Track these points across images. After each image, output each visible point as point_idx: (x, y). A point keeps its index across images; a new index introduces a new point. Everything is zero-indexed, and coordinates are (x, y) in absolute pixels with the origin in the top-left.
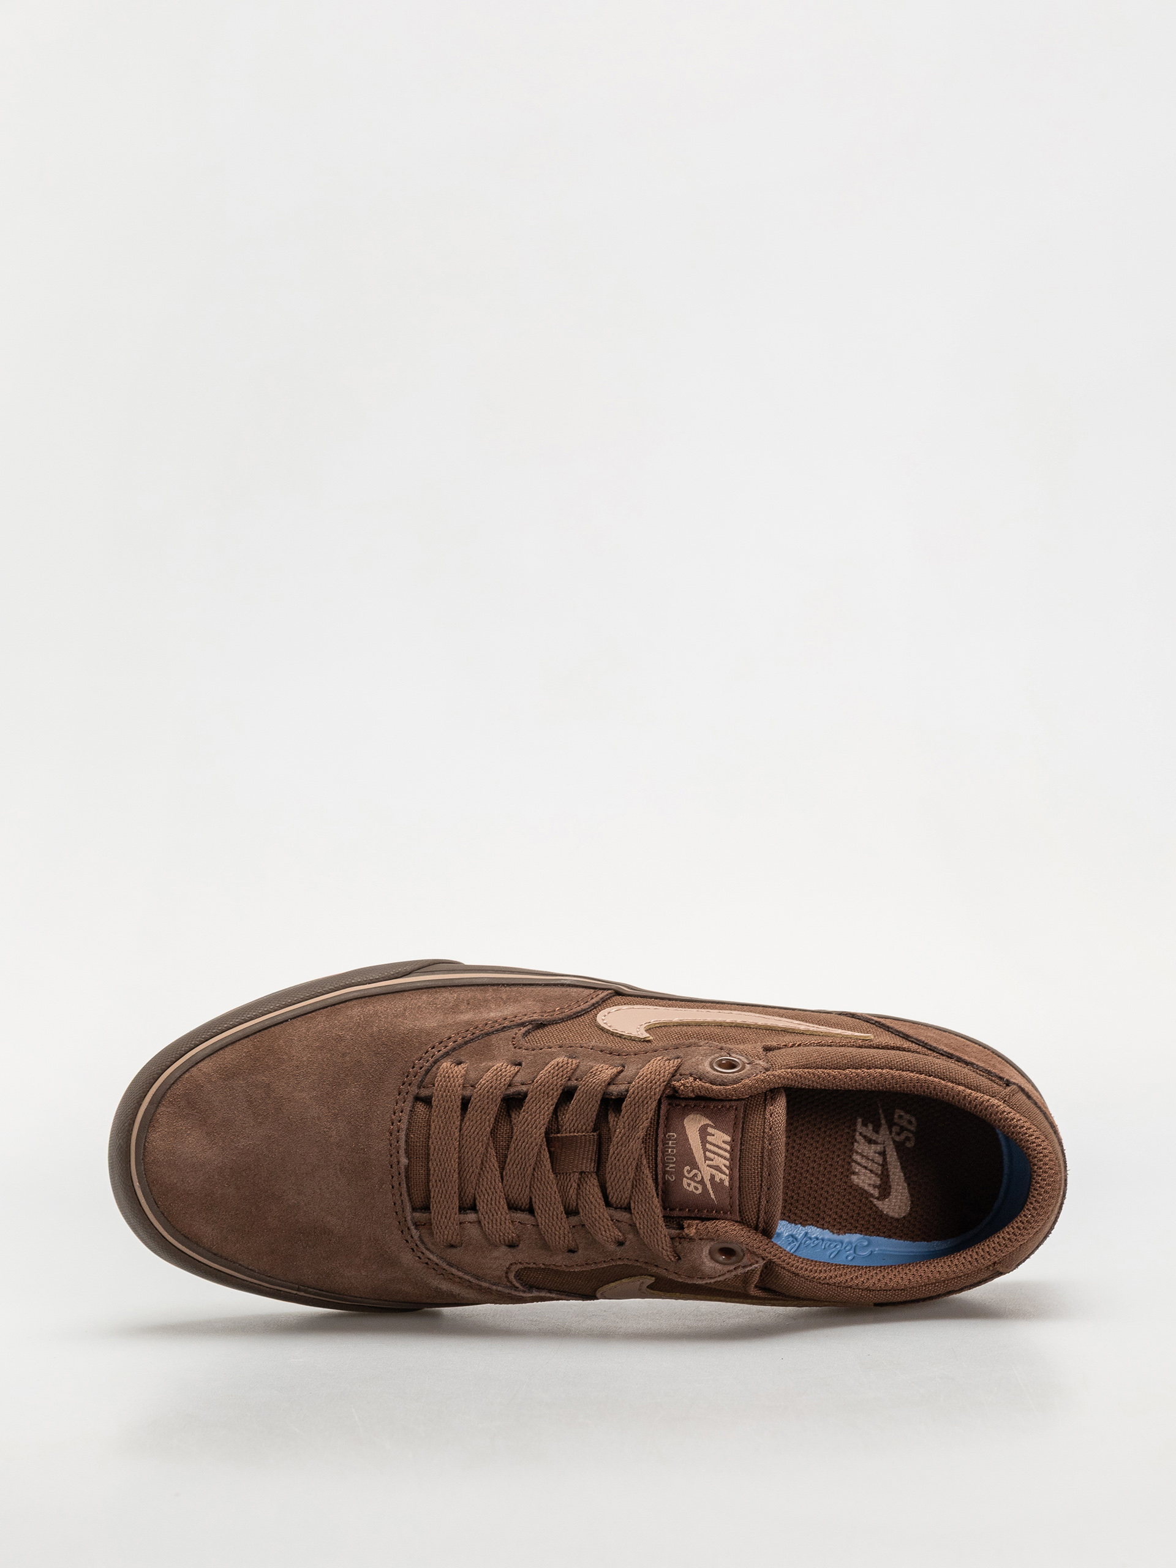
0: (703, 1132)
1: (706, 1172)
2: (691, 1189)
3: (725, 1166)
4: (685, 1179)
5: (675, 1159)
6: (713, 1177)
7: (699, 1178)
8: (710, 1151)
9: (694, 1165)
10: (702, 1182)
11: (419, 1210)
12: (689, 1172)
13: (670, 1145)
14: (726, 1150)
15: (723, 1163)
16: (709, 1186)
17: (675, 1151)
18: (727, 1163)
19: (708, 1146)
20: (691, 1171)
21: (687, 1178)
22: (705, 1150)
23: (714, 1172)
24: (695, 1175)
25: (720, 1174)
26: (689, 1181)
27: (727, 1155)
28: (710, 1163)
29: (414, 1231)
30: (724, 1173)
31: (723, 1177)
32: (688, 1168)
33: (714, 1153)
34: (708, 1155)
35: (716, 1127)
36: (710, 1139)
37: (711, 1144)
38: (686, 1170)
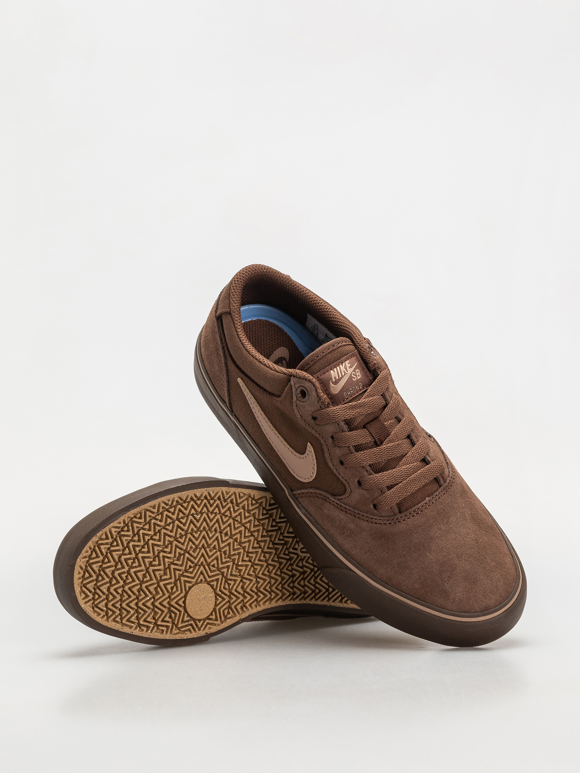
0: (336, 383)
1: (350, 371)
2: (359, 374)
3: (342, 366)
4: (358, 379)
5: (354, 387)
6: (350, 367)
7: (354, 372)
8: (341, 374)
9: (351, 378)
10: (354, 371)
11: (440, 484)
12: (354, 378)
13: (349, 393)
14: (337, 369)
15: (342, 367)
16: (354, 367)
17: (351, 389)
18: (341, 366)
19: (340, 376)
20: (354, 377)
21: (357, 377)
22: (342, 377)
23: (348, 368)
24: (354, 374)
25: (347, 365)
26: (358, 376)
27: (338, 367)
28: (346, 371)
29: (448, 481)
30: (345, 364)
31: (347, 364)
32: (353, 379)
33: (341, 372)
34: (343, 374)
35: (331, 379)
36: (337, 378)
37: (339, 376)
38: (354, 380)
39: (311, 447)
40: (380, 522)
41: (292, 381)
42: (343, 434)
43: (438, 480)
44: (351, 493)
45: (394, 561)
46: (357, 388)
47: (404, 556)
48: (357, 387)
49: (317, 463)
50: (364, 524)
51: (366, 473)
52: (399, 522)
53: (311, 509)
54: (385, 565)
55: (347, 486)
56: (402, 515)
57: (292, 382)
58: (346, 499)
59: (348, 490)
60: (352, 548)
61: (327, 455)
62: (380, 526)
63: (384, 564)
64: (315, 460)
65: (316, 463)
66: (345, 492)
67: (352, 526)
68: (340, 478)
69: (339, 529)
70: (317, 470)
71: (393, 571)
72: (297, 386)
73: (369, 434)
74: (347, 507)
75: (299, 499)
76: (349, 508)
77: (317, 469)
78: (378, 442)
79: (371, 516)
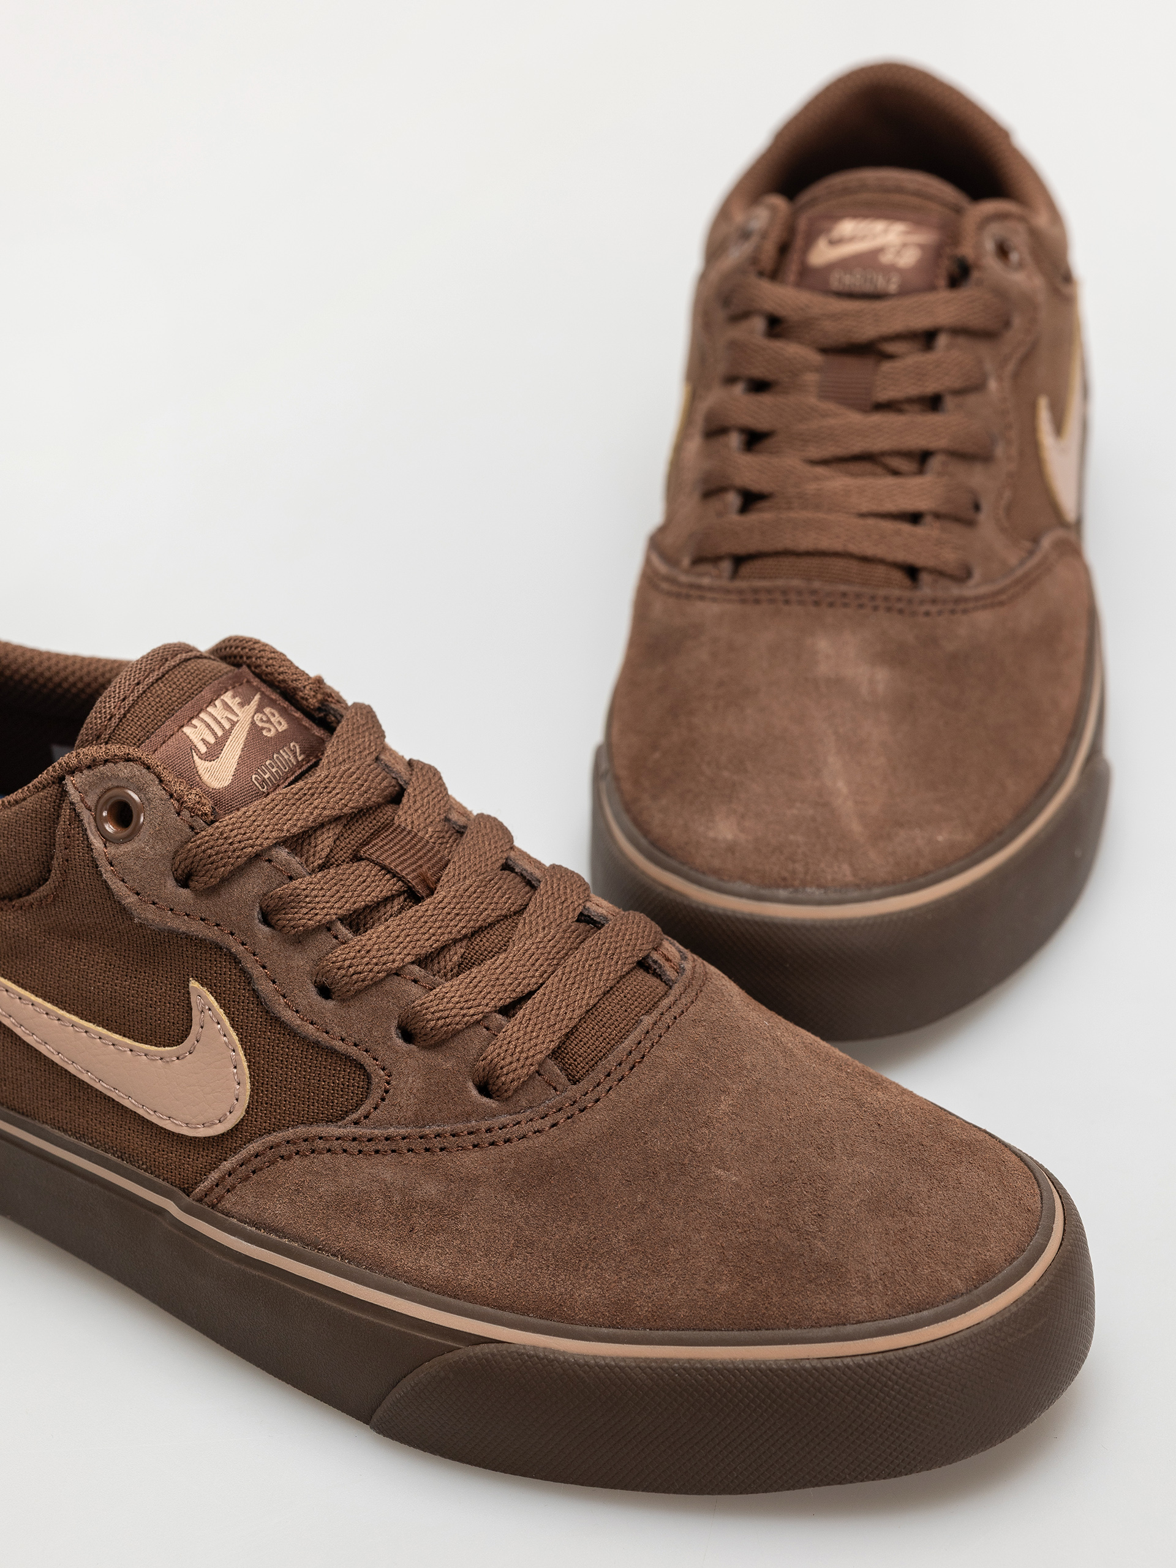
0: (212, 755)
1: (246, 714)
2: (277, 718)
3: (216, 707)
4: (280, 730)
5: (276, 756)
6: (242, 706)
7: (259, 716)
8: (222, 728)
9: (255, 731)
10: (259, 712)
11: (667, 979)
12: (268, 731)
13: (268, 777)
14: (201, 720)
15: (216, 710)
16: (254, 704)
17: (267, 762)
18: (211, 708)
20: (265, 729)
21: (275, 727)
22: (228, 733)
23: (236, 708)
24: (262, 718)
25: (230, 703)
26: (276, 724)
27: (203, 715)
29: (688, 968)
30: (224, 701)
31: (228, 699)
32: (265, 733)
33: (219, 723)
34: (227, 726)
35: (193, 748)
36: (212, 740)
37: (215, 734)
38: (269, 735)
39: (204, 991)
40: (521, 1132)
41: (71, 790)
42: (295, 883)
43: (655, 969)
44: (388, 1083)
45: (615, 1240)
46: (286, 757)
47: (643, 1206)
48: (287, 754)
49: (241, 1040)
50: (470, 1161)
51: (415, 989)
52: (581, 1111)
53: (278, 1210)
54: (591, 1265)
55: (367, 1060)
56: (583, 1085)
57: (74, 796)
58: (381, 1108)
59: (378, 1076)
60: (456, 1264)
61: (265, 987)
62: (524, 1143)
63: (587, 1265)
64: (234, 1034)
65: (237, 1042)
66: (369, 1083)
67: (431, 1189)
68: (338, 1045)
69: (392, 1225)
70: (249, 1067)
71: (624, 1275)
72: (91, 800)
73: (380, 871)
74: (391, 1131)
75: (226, 1204)
76: (403, 1131)
77: (249, 1061)
78: (420, 889)
79: (484, 1125)
